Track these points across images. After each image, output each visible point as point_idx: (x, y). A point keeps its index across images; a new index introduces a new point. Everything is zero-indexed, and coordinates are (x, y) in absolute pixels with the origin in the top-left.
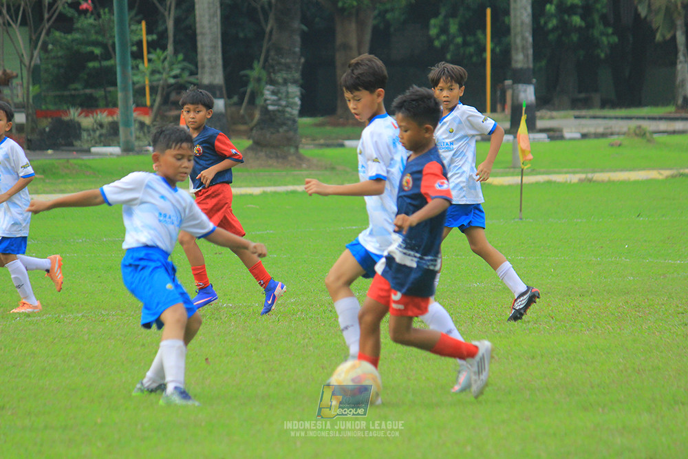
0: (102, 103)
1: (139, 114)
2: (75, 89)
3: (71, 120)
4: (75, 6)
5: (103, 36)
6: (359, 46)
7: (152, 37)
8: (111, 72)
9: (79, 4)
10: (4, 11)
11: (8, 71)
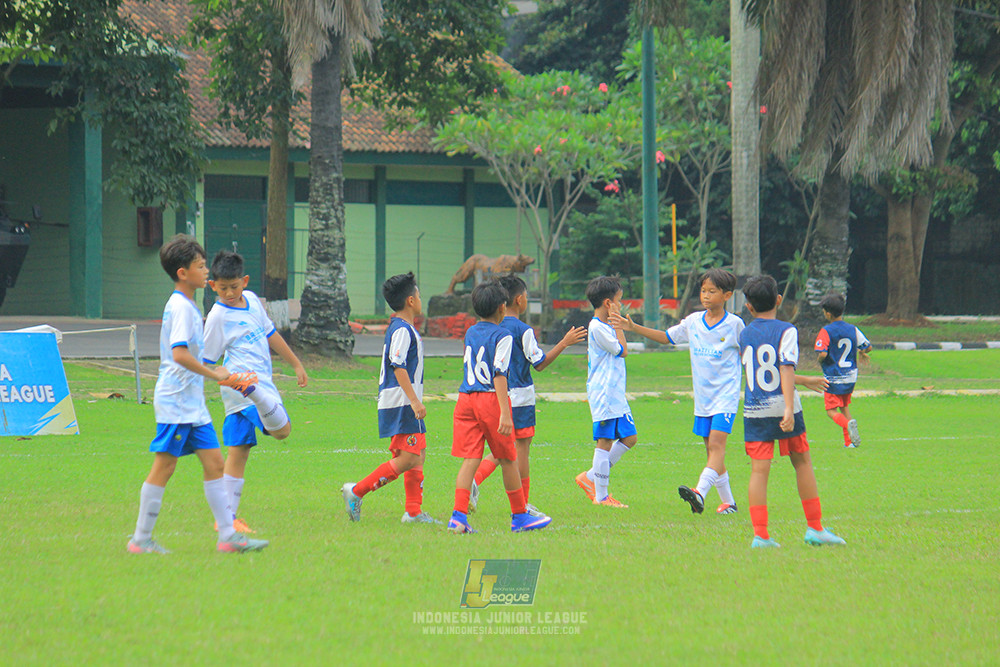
1: (666, 307)
4: (600, 186)
5: (629, 219)
6: (914, 237)
7: (682, 222)
8: (636, 259)
9: (605, 184)
10: (523, 191)
11: (525, 257)
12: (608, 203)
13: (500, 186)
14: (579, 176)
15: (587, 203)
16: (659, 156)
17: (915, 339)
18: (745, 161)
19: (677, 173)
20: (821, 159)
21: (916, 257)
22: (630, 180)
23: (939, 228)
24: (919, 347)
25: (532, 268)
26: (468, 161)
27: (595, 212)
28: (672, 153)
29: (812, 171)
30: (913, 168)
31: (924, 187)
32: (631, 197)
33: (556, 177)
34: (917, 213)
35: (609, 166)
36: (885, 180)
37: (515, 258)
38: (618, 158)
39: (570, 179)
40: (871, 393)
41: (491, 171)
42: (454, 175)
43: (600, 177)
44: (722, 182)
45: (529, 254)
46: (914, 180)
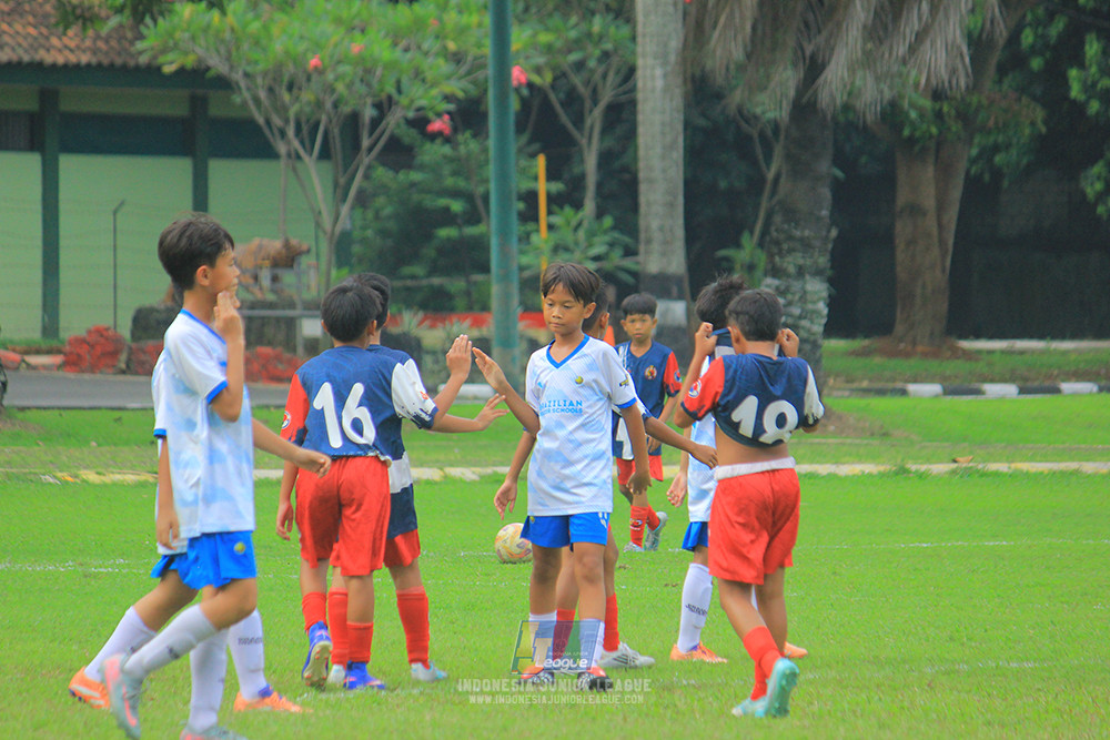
0: (460, 303)
1: (528, 326)
2: (413, 277)
3: (405, 335)
4: (420, 123)
5: (467, 179)
6: (941, 207)
7: (557, 187)
8: (480, 245)
9: (427, 121)
10: (291, 132)
11: (294, 242)
12: (432, 152)
13: (251, 122)
14: (384, 106)
15: (398, 153)
16: (518, 74)
17: (942, 379)
18: (659, 83)
19: (546, 102)
20: (787, 78)
21: (942, 242)
22: (469, 115)
23: (981, 193)
24: (948, 392)
25: (305, 261)
26: (196, 80)
27: (410, 167)
28: (538, 70)
29: (772, 101)
30: (937, 95)
31: (956, 127)
32: (468, 144)
33: (346, 109)
34: (945, 171)
35: (435, 90)
36: (892, 113)
37: (276, 245)
38: (448, 78)
39: (369, 113)
40: (869, 468)
41: (237, 99)
42: (173, 106)
43: (419, 109)
44: (622, 116)
45: (302, 236)
46: (939, 115)
